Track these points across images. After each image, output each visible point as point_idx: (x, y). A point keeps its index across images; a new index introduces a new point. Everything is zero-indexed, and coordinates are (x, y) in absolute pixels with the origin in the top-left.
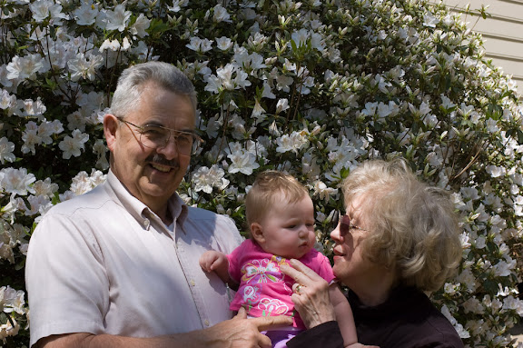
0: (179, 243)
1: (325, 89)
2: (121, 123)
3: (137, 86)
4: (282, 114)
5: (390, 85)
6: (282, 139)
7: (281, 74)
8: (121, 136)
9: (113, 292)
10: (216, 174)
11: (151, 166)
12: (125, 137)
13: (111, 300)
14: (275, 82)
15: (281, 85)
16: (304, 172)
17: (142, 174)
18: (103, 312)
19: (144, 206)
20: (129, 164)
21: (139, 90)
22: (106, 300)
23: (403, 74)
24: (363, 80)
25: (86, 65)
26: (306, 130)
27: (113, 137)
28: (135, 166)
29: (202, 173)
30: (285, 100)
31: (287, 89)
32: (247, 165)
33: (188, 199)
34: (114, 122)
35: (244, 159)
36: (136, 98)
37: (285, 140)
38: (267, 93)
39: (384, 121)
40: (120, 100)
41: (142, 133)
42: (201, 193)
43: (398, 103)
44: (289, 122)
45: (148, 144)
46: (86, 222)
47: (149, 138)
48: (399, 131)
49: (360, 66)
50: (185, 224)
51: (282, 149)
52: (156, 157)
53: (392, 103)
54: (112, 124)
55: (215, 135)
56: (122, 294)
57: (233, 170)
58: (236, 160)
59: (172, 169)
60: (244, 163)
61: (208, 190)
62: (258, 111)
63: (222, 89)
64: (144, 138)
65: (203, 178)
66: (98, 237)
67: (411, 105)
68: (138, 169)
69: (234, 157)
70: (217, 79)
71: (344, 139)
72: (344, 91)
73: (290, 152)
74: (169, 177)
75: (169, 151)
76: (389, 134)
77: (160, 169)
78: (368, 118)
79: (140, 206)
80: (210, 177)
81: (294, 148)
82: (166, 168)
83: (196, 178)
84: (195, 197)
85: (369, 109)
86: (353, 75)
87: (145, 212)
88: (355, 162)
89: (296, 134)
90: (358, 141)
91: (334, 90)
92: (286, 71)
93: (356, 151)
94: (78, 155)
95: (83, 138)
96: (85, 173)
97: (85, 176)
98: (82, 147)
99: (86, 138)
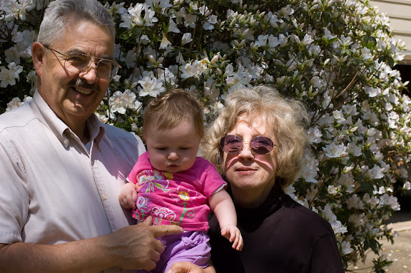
1: (226, 25)
2: (48, 50)
3: (62, 17)
4: (187, 45)
5: (282, 21)
6: (186, 67)
7: (187, 12)
8: (47, 63)
9: (32, 205)
10: (129, 97)
11: (74, 89)
12: (51, 64)
13: (30, 212)
14: (183, 19)
15: (188, 22)
16: (206, 94)
17: (66, 96)
19: (66, 127)
20: (55, 87)
21: (63, 22)
22: (25, 212)
23: (293, 12)
24: (258, 17)
25: (17, 7)
26: (206, 59)
27: (40, 63)
28: (59, 89)
29: (117, 97)
30: (189, 34)
31: (193, 25)
32: (155, 90)
33: (106, 119)
34: (41, 49)
35: (152, 86)
36: (61, 28)
37: (188, 67)
38: (173, 28)
39: (274, 50)
40: (47, 29)
41: (68, 60)
42: (117, 114)
43: (286, 36)
44: (191, 53)
45: (73, 70)
46: (11, 141)
47: (73, 64)
48: (287, 59)
49: (257, 6)
50: (102, 143)
51: (186, 75)
52: (79, 82)
53: (282, 36)
54: (39, 53)
55: (133, 65)
56: (42, 206)
57: (143, 94)
58: (146, 85)
59: (93, 92)
60: (152, 88)
61: (122, 111)
62: (165, 43)
63: (133, 25)
64: (68, 64)
65: (117, 101)
66: (22, 155)
67: (297, 37)
68: (62, 92)
69: (144, 82)
70: (130, 17)
71: (240, 66)
72: (242, 26)
73: (193, 78)
74: (90, 99)
75: (90, 75)
76: (278, 62)
77: (82, 92)
78: (261, 49)
79: (62, 127)
80: (124, 100)
81: (197, 74)
82: (87, 92)
83: (111, 102)
84: (112, 117)
85: (261, 41)
86: (250, 13)
87: (66, 132)
88: (250, 86)
89: (197, 62)
90: (253, 68)
91: (234, 25)
92: (192, 11)
93: (250, 76)
94: (13, 83)
95: (18, 69)
96: (18, 98)
97: (18, 102)
98: (17, 77)
99: (20, 70)
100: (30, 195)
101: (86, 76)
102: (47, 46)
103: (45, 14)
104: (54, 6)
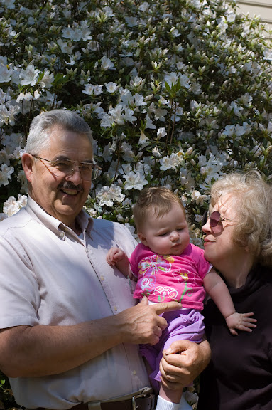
0: (89, 248)
1: (192, 116)
2: (36, 160)
3: (46, 130)
4: (163, 139)
5: (242, 108)
6: (164, 160)
7: (157, 107)
8: (37, 170)
9: (42, 291)
10: (115, 191)
11: (62, 191)
12: (40, 170)
13: (41, 298)
14: (153, 114)
15: (158, 116)
16: (182, 183)
17: (56, 198)
18: (36, 307)
19: (60, 222)
20: (45, 191)
21: (48, 133)
22: (37, 298)
23: (251, 99)
24: (221, 107)
25: (7, 114)
26: (181, 151)
27: (30, 171)
28: (50, 193)
29: (105, 191)
30: (163, 129)
31: (163, 119)
32: (138, 183)
33: (94, 212)
34: (30, 159)
35: (136, 180)
36: (46, 139)
37: (166, 160)
38: (149, 124)
39: (240, 138)
40: (33, 142)
41: (54, 166)
42: (105, 207)
43: (249, 124)
44: (167, 146)
45: (60, 174)
46: (16, 238)
47: (59, 170)
48: (252, 145)
49: (217, 96)
51: (164, 168)
52: (65, 184)
53: (245, 123)
54: (29, 161)
55: (110, 159)
56: (49, 292)
57: (128, 188)
58: (130, 179)
59: (78, 192)
60: (136, 181)
61: (110, 204)
62: (143, 140)
63: (114, 124)
64: (55, 170)
65: (105, 195)
67: (261, 125)
68: (53, 194)
69: (129, 177)
70: (110, 117)
71: (211, 155)
72: (206, 116)
73: (171, 169)
75: (75, 178)
76: (245, 149)
77: (69, 193)
78: (228, 138)
79: (56, 222)
80: (111, 194)
81: (173, 166)
82: (74, 192)
83: (100, 196)
84: (100, 210)
85: (228, 131)
86: (212, 103)
87: (60, 227)
88: (221, 173)
89: (174, 155)
90: (221, 156)
91: (199, 116)
92: (161, 105)
93: (221, 164)
94: (7, 183)
95: (9, 170)
96: (13, 197)
97: (13, 200)
98: (9, 177)
99: (12, 170)
100: (40, 283)
101: (71, 179)
102: (35, 156)
103: (31, 128)
104: (38, 120)
